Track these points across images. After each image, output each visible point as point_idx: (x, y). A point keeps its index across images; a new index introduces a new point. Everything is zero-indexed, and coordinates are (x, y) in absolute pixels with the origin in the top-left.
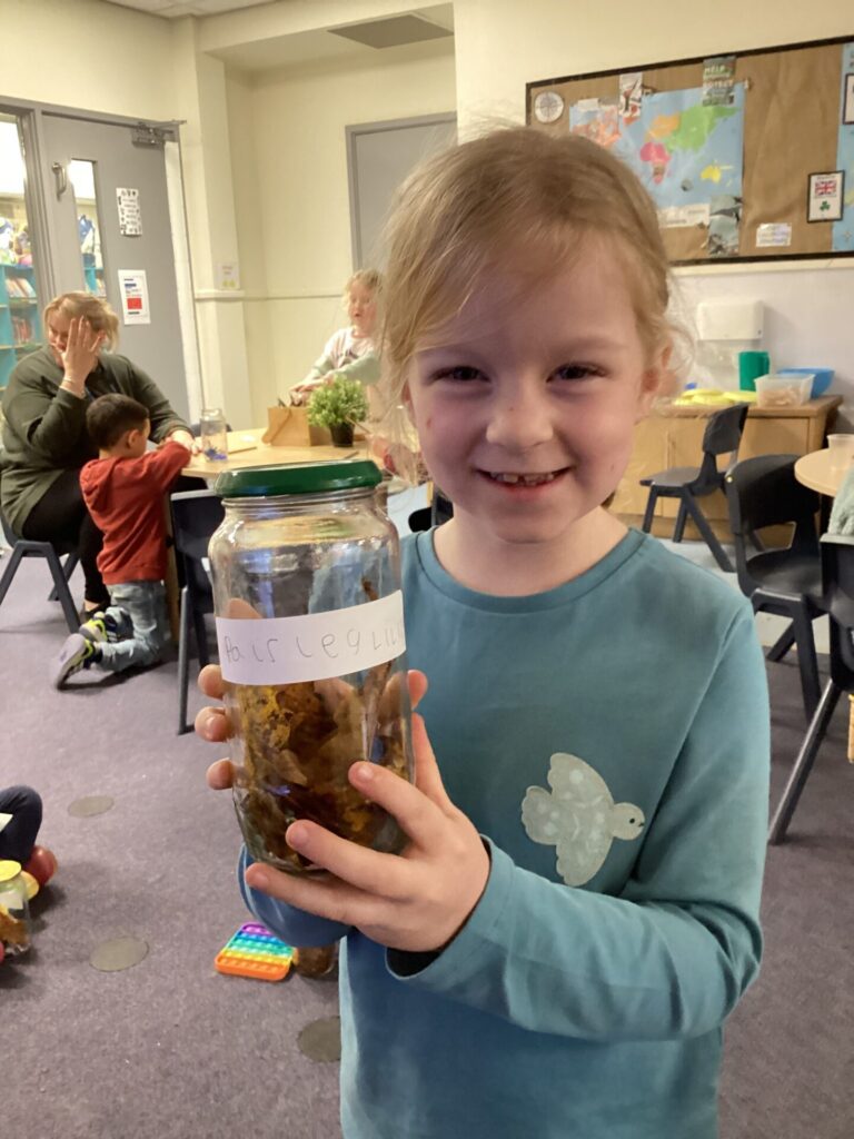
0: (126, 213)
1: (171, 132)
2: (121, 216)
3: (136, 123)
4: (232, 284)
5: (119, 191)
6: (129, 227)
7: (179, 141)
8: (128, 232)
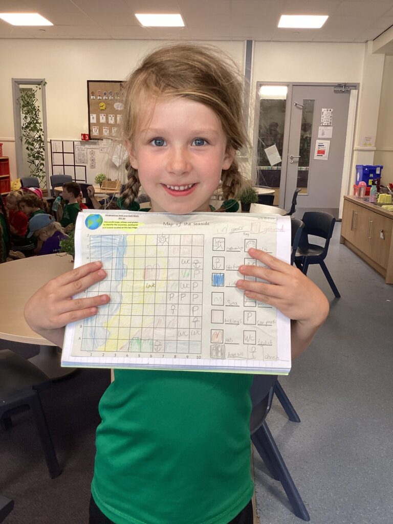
0: (324, 118)
1: (355, 86)
2: (322, 119)
3: (337, 85)
4: (370, 145)
5: (323, 110)
6: (324, 123)
7: (359, 90)
8: (323, 125)
